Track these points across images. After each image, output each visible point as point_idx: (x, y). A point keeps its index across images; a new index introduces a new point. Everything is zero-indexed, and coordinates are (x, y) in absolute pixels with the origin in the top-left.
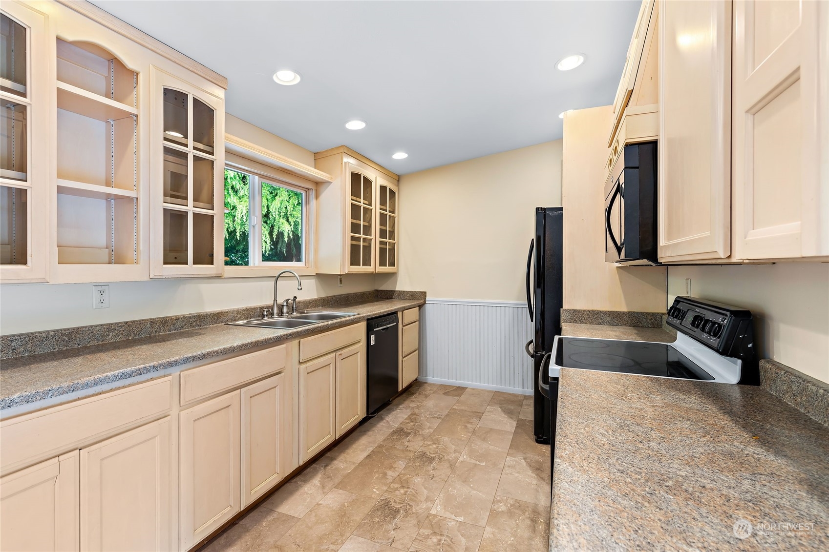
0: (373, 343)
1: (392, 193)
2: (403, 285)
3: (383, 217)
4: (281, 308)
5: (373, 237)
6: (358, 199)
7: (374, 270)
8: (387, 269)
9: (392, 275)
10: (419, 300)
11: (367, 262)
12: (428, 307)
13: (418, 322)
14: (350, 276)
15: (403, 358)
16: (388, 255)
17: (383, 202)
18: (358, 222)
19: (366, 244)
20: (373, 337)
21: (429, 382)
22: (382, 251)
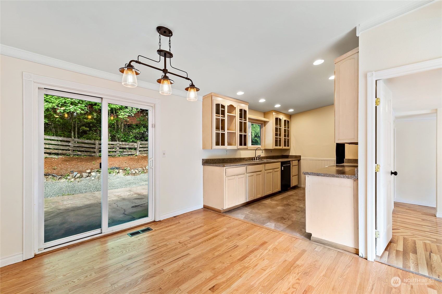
0: (283, 169)
1: (288, 122)
2: (292, 153)
3: (285, 130)
4: (257, 158)
5: (282, 137)
6: (277, 126)
7: (282, 148)
8: (286, 147)
9: (288, 150)
10: (298, 158)
11: (280, 145)
12: (302, 161)
13: (298, 166)
14: (275, 149)
15: (292, 176)
16: (287, 143)
17: (285, 125)
18: (277, 133)
19: (280, 140)
20: (283, 167)
21: (302, 187)
22: (285, 142)
